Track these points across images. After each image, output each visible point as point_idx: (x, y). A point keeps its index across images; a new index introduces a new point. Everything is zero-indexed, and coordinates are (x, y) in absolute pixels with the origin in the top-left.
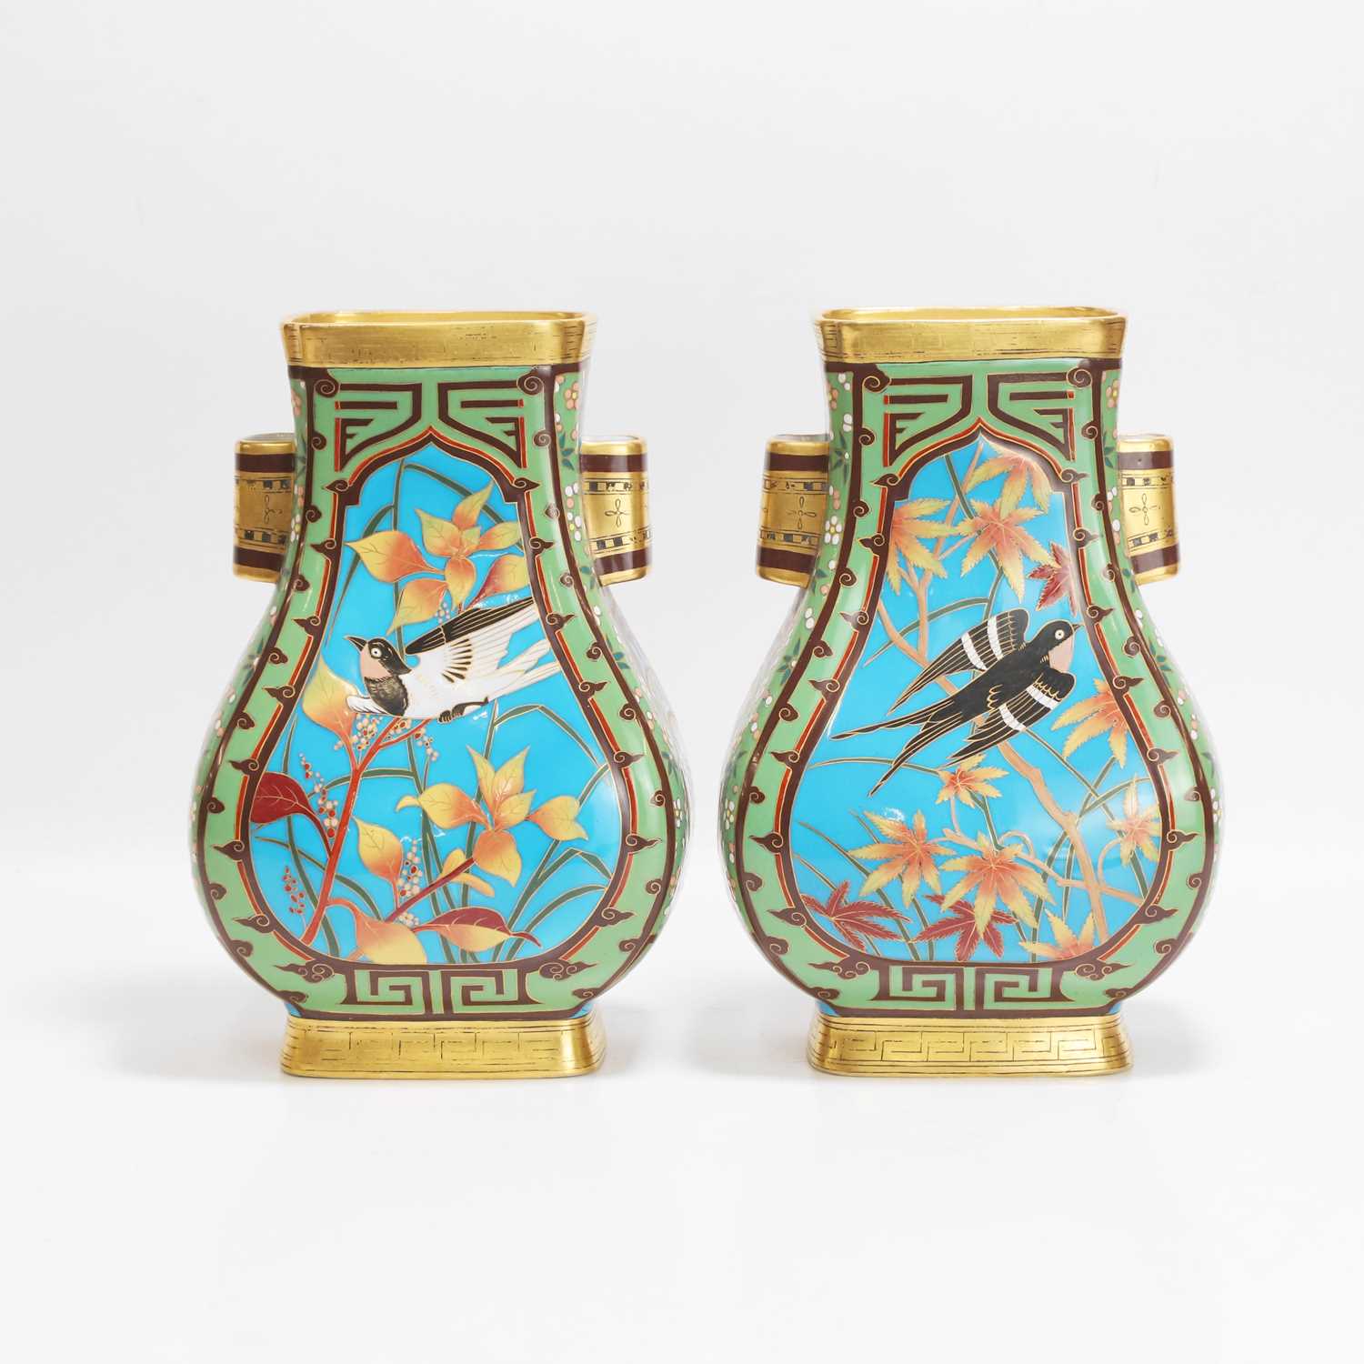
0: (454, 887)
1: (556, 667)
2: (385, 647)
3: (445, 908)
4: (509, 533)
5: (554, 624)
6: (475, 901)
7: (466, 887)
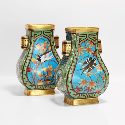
0: (46, 78)
1: (54, 57)
2: (38, 55)
3: (45, 79)
4: (49, 44)
5: (53, 53)
6: (48, 79)
7: (47, 77)
